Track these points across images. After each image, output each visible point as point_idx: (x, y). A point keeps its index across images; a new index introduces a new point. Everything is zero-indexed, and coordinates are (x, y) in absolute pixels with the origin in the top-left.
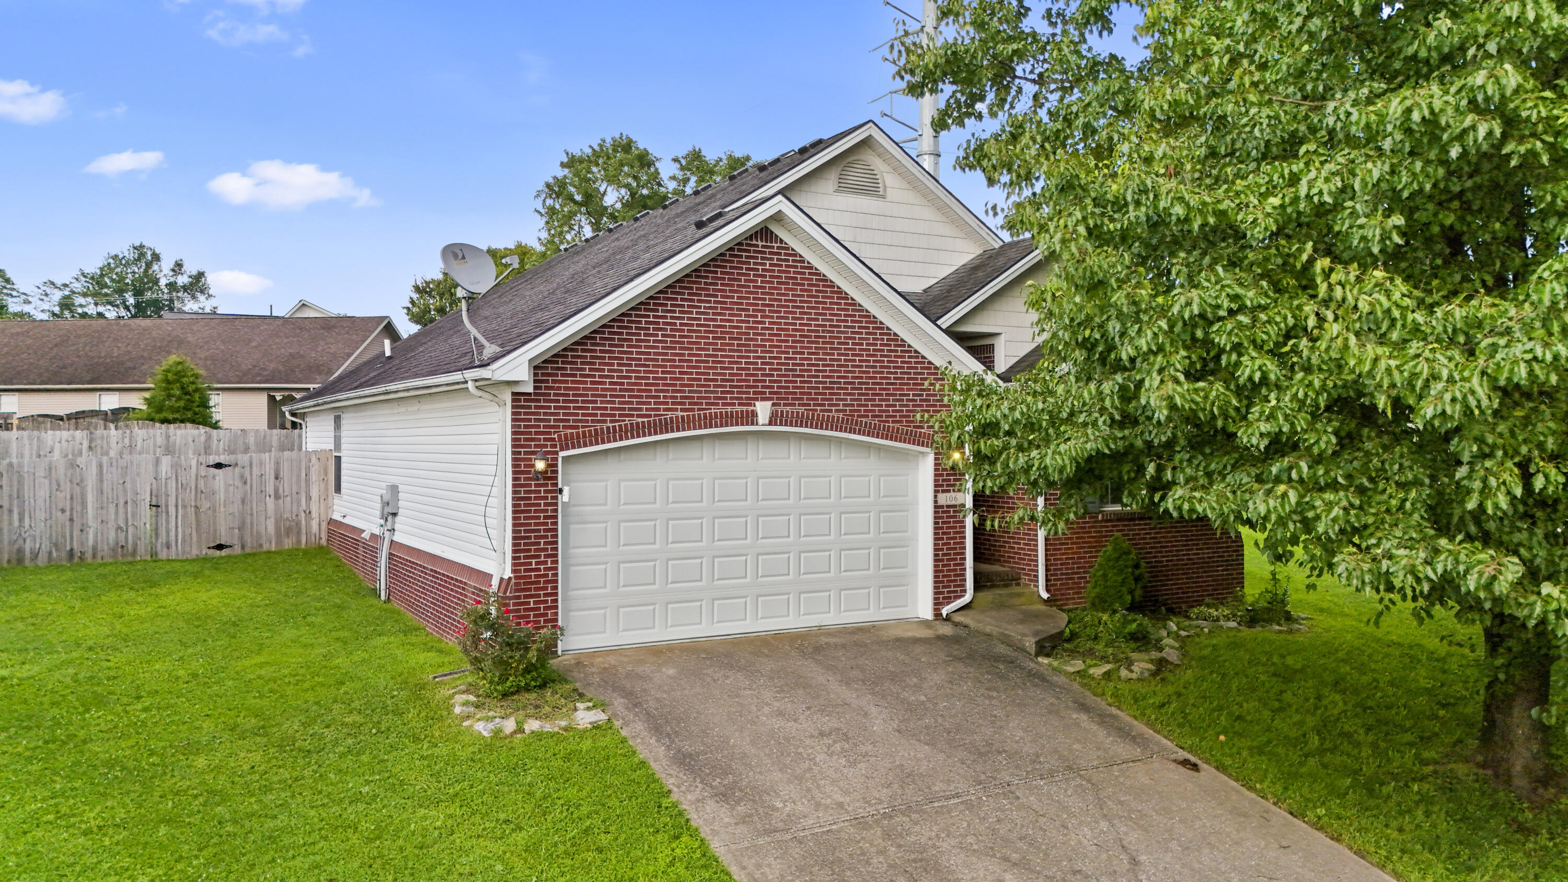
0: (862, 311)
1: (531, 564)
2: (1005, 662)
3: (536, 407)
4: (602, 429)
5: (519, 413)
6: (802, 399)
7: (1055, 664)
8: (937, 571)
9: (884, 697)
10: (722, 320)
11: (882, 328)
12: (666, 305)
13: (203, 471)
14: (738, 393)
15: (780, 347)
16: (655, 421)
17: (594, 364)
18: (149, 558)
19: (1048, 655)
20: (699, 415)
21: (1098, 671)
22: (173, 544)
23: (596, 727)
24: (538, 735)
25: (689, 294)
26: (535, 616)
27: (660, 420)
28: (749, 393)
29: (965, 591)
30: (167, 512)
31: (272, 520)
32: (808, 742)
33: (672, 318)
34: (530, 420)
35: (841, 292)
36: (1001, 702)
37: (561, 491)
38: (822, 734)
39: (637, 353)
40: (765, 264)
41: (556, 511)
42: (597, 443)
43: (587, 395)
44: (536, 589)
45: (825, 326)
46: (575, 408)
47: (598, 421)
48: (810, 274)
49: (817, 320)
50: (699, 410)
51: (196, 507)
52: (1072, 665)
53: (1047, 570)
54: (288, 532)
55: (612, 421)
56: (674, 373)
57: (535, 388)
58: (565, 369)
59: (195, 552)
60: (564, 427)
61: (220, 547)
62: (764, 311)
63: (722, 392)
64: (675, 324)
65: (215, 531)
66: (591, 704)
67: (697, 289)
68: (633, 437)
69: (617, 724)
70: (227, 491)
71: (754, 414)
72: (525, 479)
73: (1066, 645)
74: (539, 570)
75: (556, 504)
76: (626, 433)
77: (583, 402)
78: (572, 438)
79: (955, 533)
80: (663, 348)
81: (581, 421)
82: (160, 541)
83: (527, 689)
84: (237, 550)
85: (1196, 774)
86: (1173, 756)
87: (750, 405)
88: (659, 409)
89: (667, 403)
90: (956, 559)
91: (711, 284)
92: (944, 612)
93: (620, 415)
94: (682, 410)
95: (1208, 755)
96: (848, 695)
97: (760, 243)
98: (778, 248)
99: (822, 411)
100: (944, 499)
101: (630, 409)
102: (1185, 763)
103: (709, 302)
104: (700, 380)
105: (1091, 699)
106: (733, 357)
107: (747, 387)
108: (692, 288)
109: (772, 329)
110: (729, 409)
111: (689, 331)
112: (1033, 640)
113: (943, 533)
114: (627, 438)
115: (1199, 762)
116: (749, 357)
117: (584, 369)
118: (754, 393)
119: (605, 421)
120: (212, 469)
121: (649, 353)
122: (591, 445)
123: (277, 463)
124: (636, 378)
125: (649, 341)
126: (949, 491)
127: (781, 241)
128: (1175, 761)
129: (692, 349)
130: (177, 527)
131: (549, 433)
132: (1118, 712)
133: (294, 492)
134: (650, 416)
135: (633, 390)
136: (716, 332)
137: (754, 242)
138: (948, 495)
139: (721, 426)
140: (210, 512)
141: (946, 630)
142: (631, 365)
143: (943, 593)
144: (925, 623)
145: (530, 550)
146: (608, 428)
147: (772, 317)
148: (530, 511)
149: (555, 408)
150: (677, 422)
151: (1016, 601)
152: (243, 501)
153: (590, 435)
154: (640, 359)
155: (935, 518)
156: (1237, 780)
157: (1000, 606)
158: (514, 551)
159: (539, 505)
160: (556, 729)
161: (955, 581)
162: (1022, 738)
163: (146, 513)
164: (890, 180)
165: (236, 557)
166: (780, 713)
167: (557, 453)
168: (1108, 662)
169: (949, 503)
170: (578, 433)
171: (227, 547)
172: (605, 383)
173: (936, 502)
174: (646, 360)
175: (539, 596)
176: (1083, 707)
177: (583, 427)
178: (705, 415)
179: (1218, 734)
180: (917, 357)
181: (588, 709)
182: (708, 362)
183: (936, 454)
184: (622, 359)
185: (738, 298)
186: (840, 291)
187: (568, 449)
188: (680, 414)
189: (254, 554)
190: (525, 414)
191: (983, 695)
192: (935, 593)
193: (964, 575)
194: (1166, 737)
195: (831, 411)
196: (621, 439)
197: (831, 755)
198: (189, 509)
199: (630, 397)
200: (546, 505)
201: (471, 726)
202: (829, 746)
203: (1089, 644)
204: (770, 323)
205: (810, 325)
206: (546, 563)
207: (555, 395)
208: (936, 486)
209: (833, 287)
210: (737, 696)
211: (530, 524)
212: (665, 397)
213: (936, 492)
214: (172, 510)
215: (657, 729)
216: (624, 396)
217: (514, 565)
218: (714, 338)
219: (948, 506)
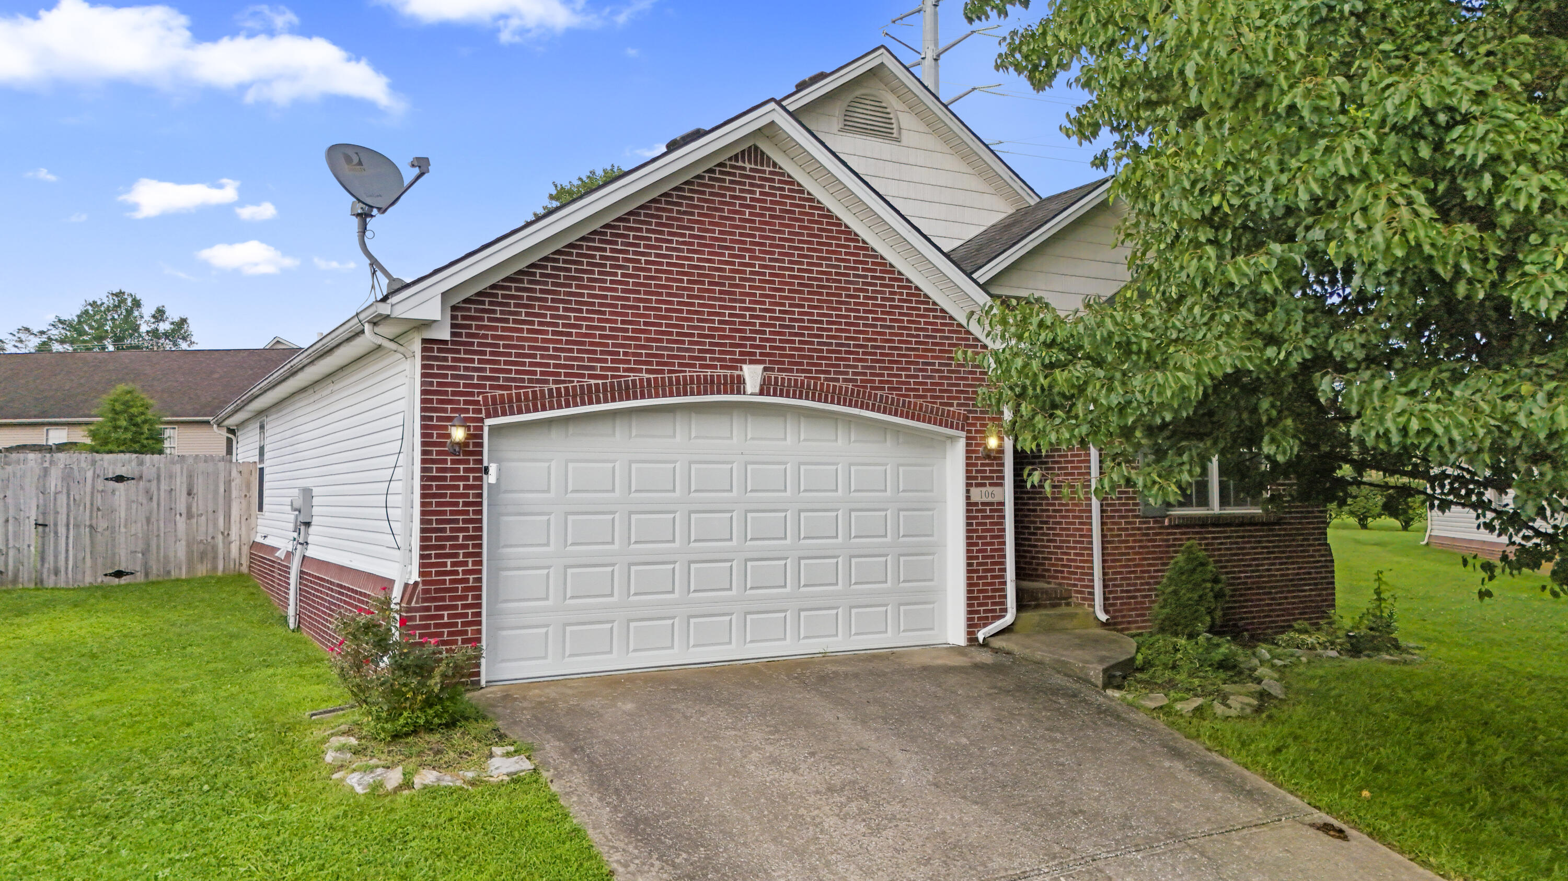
0: (876, 257)
1: (445, 565)
2: (1065, 695)
3: (454, 360)
4: (542, 392)
5: (431, 367)
6: (801, 364)
7: (1130, 697)
8: (970, 585)
9: (913, 739)
10: (699, 260)
11: (901, 280)
12: (627, 236)
13: (100, 484)
14: (721, 352)
15: (774, 297)
16: (612, 384)
17: (533, 307)
18: (32, 586)
19: (1119, 687)
20: (670, 379)
21: (1186, 707)
22: (63, 570)
23: (515, 779)
24: (431, 791)
25: (657, 224)
26: (450, 634)
27: (619, 383)
28: (734, 353)
29: (1005, 610)
30: (56, 533)
31: (183, 543)
32: (811, 799)
33: (635, 253)
34: (446, 376)
35: (850, 233)
36: (1068, 746)
37: (486, 470)
38: (831, 789)
39: (590, 296)
40: (754, 192)
41: (480, 495)
42: (536, 410)
43: (523, 347)
44: (452, 599)
45: (830, 273)
46: (506, 363)
47: (538, 381)
48: (811, 207)
49: (821, 265)
50: (670, 372)
51: (91, 526)
52: (1151, 700)
53: (1105, 586)
54: (203, 556)
55: (555, 382)
56: (638, 323)
57: (453, 334)
58: (494, 312)
59: (88, 579)
60: (491, 387)
61: (119, 574)
62: (753, 251)
63: (700, 351)
64: (639, 261)
65: (114, 554)
66: (512, 749)
67: (668, 218)
68: (583, 404)
69: (546, 775)
70: (128, 509)
71: (741, 380)
72: (438, 453)
73: (1139, 675)
74: (457, 573)
75: (480, 487)
76: (574, 397)
77: (517, 355)
78: (502, 402)
79: (992, 537)
80: (623, 291)
81: (514, 380)
82: (46, 565)
83: (429, 728)
84: (140, 578)
85: (1344, 844)
86: (1308, 819)
87: (736, 368)
88: (618, 369)
89: (629, 362)
90: (993, 570)
91: (685, 213)
92: (981, 636)
93: (566, 375)
94: (648, 371)
95: (1354, 817)
96: (867, 737)
97: (747, 165)
98: (771, 173)
99: (826, 379)
100: (978, 495)
101: (579, 367)
102: (1326, 828)
103: (684, 235)
104: (671, 333)
105: (1184, 743)
106: (713, 306)
107: (732, 345)
108: (660, 217)
109: (764, 274)
110: (709, 372)
111: (657, 271)
112: (1101, 668)
113: (979, 537)
114: (576, 405)
115: (1344, 827)
116: (734, 308)
117: (519, 314)
118: (741, 353)
119: (547, 382)
120: (112, 484)
121: (605, 297)
122: (528, 411)
123: (190, 477)
124: (588, 327)
125: (605, 281)
126: (984, 485)
127: (775, 165)
128: (1312, 825)
129: (661, 294)
130: (67, 551)
131: (472, 394)
132: (1222, 759)
133: (210, 510)
134: (606, 377)
135: (583, 343)
136: (692, 274)
137: (740, 164)
138: (984, 489)
139: (699, 394)
140: (107, 533)
141: (985, 657)
142: (581, 311)
143: (978, 612)
144: (956, 649)
145: (444, 547)
146: (550, 390)
147: (764, 259)
148: (444, 495)
149: (480, 361)
150: (642, 386)
151: (1067, 624)
152: (148, 520)
153: (527, 399)
154: (593, 304)
155: (968, 518)
156: (1402, 852)
157: (1049, 629)
158: (423, 548)
159: (457, 487)
160: (459, 783)
161: (993, 597)
162: (1102, 794)
163: (30, 535)
164: (906, 120)
165: (138, 585)
166: (774, 761)
167: (481, 420)
168: (1196, 695)
169: (985, 500)
170: (510, 396)
171: (127, 574)
172: (546, 332)
173: (968, 498)
174: (601, 305)
175: (456, 607)
176: (1176, 754)
177: (517, 388)
178: (678, 378)
179: (1360, 789)
180: (944, 318)
181: (508, 755)
182: (681, 311)
183: (968, 438)
184: (570, 302)
185: (721, 232)
186: (848, 231)
187: (496, 415)
188: (646, 376)
189: (159, 583)
190: (439, 367)
191: (1043, 737)
192: (969, 612)
193: (1004, 590)
194: (1291, 793)
195: (837, 380)
196: (568, 406)
197: (844, 819)
198: (82, 530)
199: (579, 351)
200: (465, 487)
201: (342, 780)
202: (842, 806)
203: (1168, 674)
204: (761, 266)
205: (811, 271)
206: (465, 564)
207: (480, 344)
208: (968, 478)
209: (840, 225)
210: (716, 738)
211: (444, 513)
212: (625, 354)
213: (968, 485)
214: (62, 530)
215: (600, 783)
216: (571, 351)
217: (422, 565)
218: (689, 281)
219: (983, 504)
